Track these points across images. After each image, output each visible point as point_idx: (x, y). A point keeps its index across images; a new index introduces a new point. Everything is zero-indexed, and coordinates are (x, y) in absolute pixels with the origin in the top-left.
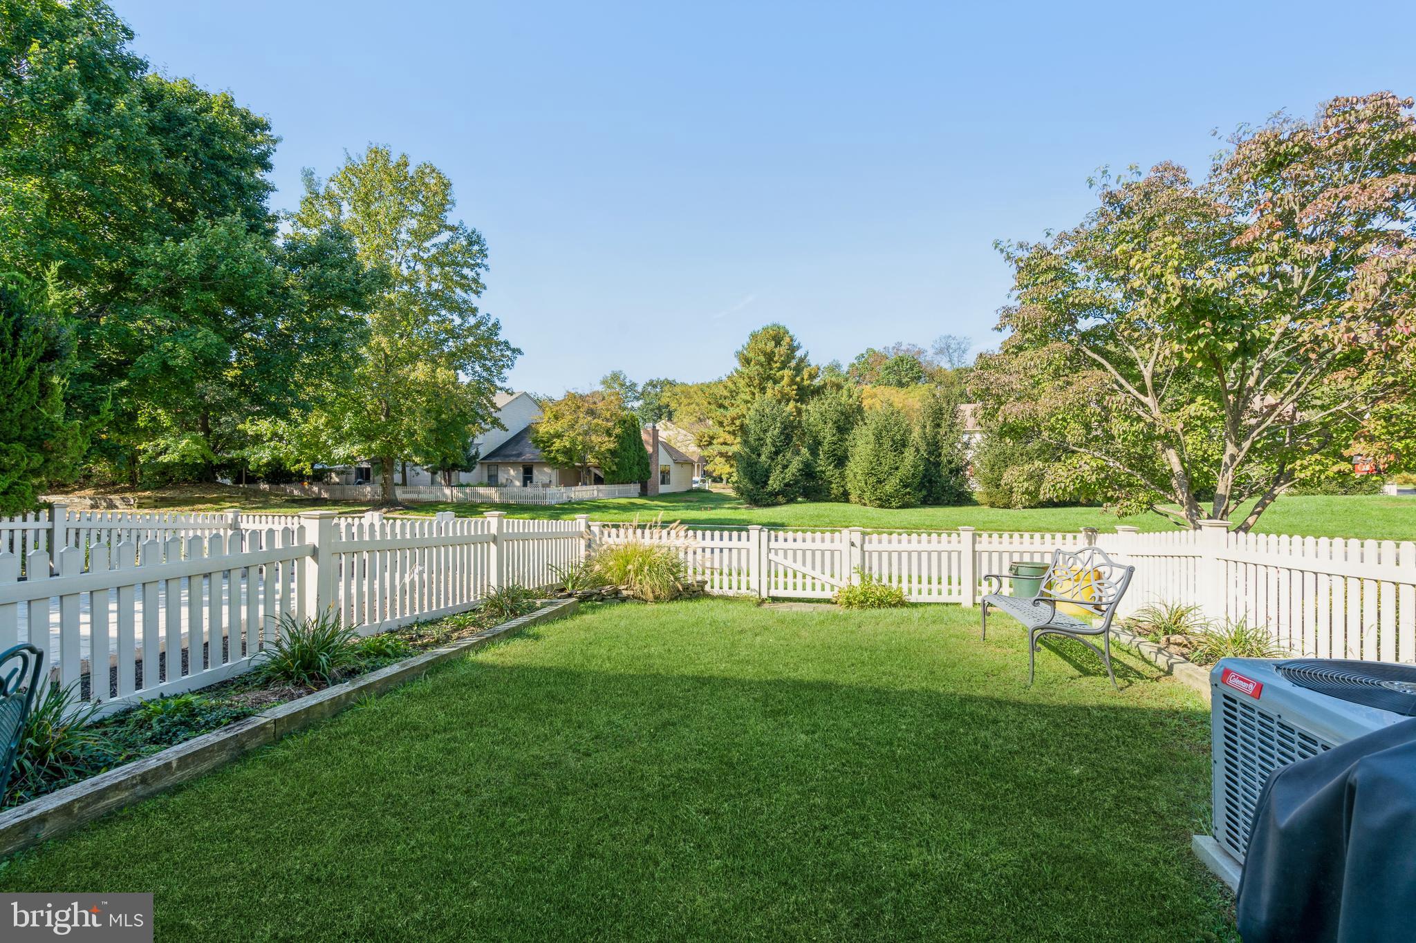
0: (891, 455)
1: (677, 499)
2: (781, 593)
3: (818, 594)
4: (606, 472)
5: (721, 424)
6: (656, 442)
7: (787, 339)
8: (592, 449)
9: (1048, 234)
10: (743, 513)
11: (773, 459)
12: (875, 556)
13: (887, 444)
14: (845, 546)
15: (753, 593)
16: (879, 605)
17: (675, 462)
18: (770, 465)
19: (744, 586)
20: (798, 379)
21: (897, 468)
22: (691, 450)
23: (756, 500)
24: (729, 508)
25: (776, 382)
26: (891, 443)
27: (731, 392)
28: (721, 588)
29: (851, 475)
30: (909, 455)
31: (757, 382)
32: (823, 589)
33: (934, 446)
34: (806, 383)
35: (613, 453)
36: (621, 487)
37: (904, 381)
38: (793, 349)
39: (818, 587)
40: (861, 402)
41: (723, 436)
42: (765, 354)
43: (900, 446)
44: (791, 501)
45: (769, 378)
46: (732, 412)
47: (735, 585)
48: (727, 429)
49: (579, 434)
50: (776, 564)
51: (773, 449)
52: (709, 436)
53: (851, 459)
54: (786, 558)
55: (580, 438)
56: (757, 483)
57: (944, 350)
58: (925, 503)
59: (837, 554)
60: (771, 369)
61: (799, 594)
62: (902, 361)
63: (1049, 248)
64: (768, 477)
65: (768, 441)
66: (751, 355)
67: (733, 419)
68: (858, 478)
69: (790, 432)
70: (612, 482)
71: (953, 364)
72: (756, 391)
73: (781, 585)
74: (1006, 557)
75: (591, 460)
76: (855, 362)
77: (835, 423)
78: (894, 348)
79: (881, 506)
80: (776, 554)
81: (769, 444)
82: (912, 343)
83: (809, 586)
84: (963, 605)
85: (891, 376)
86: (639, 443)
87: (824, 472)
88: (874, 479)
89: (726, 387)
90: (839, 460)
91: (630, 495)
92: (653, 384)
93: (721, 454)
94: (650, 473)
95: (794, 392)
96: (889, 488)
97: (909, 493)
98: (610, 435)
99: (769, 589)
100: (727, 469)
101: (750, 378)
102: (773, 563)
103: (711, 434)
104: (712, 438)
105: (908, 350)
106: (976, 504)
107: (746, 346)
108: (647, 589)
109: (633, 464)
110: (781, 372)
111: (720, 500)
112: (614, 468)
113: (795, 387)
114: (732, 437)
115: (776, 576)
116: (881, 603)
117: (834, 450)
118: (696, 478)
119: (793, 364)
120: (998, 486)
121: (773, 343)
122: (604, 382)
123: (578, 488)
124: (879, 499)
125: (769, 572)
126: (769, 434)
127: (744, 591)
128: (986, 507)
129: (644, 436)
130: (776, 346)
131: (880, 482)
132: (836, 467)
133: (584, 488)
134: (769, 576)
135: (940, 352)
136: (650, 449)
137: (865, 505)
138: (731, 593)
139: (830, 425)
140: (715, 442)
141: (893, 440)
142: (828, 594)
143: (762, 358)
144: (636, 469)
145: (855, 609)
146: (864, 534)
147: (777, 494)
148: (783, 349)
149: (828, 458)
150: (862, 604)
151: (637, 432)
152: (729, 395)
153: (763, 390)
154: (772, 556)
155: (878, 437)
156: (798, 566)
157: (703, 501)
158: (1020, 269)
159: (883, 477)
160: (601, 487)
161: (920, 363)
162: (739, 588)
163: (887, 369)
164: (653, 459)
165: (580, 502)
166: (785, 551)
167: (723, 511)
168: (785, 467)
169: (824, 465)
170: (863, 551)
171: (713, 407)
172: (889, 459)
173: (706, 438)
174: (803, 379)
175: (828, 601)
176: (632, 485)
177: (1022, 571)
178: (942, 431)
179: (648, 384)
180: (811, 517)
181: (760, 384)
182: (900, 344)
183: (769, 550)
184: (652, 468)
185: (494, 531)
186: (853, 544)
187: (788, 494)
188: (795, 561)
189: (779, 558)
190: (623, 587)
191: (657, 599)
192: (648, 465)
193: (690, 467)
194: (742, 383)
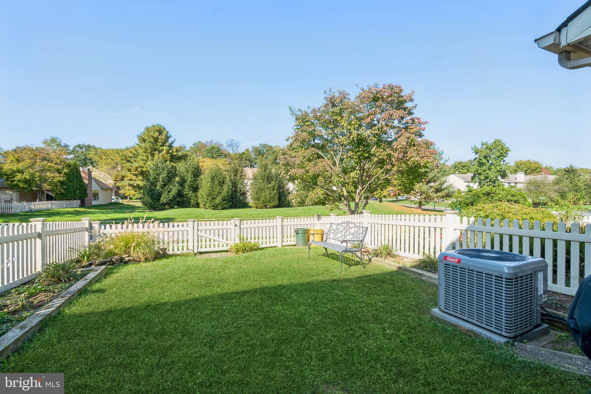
0: (218, 187)
1: (105, 207)
2: (204, 250)
3: (221, 249)
4: (57, 194)
5: (130, 170)
6: (90, 178)
7: (165, 132)
8: (45, 181)
9: (309, 108)
10: (148, 214)
11: (163, 188)
12: (245, 230)
13: (216, 183)
14: (232, 227)
15: (191, 251)
16: (251, 250)
17: (102, 188)
18: (161, 191)
19: (185, 249)
20: (171, 151)
21: (221, 193)
22: (110, 182)
23: (153, 208)
24: (139, 212)
25: (160, 152)
26: (218, 182)
27: (134, 154)
28: (173, 250)
29: (200, 196)
30: (225, 188)
31: (149, 151)
32: (223, 246)
33: (234, 184)
34: (175, 153)
35: (62, 183)
36: (67, 202)
37: (215, 156)
38: (168, 137)
39: (221, 245)
40: (199, 164)
41: (129, 175)
42: (154, 138)
43: (222, 183)
44: (172, 207)
45: (155, 150)
46: (135, 165)
47: (180, 248)
48: (133, 173)
49: (37, 171)
50: (201, 237)
51: (163, 184)
52: (122, 176)
53: (200, 189)
54: (206, 233)
55: (38, 174)
56: (155, 199)
57: (231, 145)
58: (231, 207)
59: (229, 230)
60: (157, 145)
61: (212, 249)
62: (214, 148)
63: (309, 113)
64: (160, 197)
65: (161, 179)
66: (146, 138)
67: (137, 168)
68: (204, 197)
69: (171, 175)
70: (60, 199)
71: (234, 151)
72: (149, 155)
73: (204, 246)
74: (292, 227)
75: (46, 186)
76: (193, 146)
77: (192, 172)
78: (210, 142)
79: (214, 209)
80: (201, 232)
81: (161, 181)
82: (217, 141)
83: (217, 245)
84: (278, 247)
85: (209, 154)
86: (80, 179)
87: (187, 194)
88: (211, 197)
89: (131, 152)
90: (194, 189)
91: (74, 206)
92: (79, 146)
93: (130, 185)
94: (87, 194)
95: (169, 157)
96: (217, 201)
97: (225, 203)
98: (60, 173)
99: (198, 248)
100: (133, 192)
101: (145, 149)
102: (200, 237)
103: (123, 175)
104: (124, 177)
105: (216, 144)
106: (251, 207)
107: (142, 133)
108: (140, 255)
109: (76, 189)
110: (162, 148)
111: (133, 209)
112: (63, 191)
113: (169, 155)
114: (135, 177)
115: (201, 242)
116: (252, 249)
117: (192, 185)
118: (113, 197)
119: (168, 144)
120: (259, 200)
121: (158, 134)
122: (45, 142)
123: (36, 203)
124: (213, 206)
125: (198, 240)
126: (161, 176)
127: (185, 250)
128: (254, 208)
129: (83, 175)
130: (159, 135)
131: (213, 199)
132: (193, 192)
133: (41, 202)
134: (198, 242)
135: (229, 146)
136: (86, 182)
137: (207, 208)
138: (179, 252)
139: (190, 173)
140: (125, 179)
141: (219, 181)
142: (225, 248)
143: (152, 140)
144: (78, 192)
145: (240, 254)
146: (241, 221)
147: (165, 205)
148: (163, 136)
149: (189, 188)
150: (244, 251)
151: (78, 172)
152: (132, 156)
153: (153, 155)
154: (199, 233)
155: (213, 179)
156: (212, 237)
157: (120, 208)
158: (297, 119)
159: (215, 196)
160: (54, 202)
161: (221, 150)
162: (183, 250)
163: (207, 150)
164: (89, 187)
165: (39, 211)
166: (206, 230)
167: (135, 213)
168: (169, 192)
169: (187, 191)
170: (240, 228)
171: (124, 161)
172: (217, 189)
173: (120, 177)
174: (173, 152)
175: (227, 251)
176: (75, 201)
177: (300, 232)
178: (238, 178)
179: (76, 146)
180: (186, 215)
181: (151, 152)
182: (212, 141)
183: (198, 230)
184: (88, 192)
185: (39, 230)
186: (236, 225)
187: (172, 204)
188: (210, 235)
189: (203, 234)
190: (125, 256)
191: (147, 260)
192: (86, 190)
193: (110, 191)
194: (141, 151)
